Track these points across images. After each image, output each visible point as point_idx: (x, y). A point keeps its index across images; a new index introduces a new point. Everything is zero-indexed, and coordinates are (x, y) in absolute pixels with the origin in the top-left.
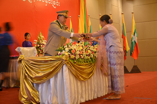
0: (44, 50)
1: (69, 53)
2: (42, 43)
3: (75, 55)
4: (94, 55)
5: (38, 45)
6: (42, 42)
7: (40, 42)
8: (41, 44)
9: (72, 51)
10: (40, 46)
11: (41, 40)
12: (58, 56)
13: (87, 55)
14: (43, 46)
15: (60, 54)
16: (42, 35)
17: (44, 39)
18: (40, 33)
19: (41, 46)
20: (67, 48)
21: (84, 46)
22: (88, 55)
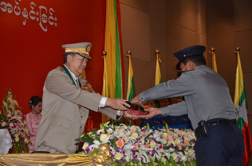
0: (17, 136)
1: (111, 148)
2: (13, 118)
3: (124, 153)
4: (163, 154)
5: (4, 124)
6: (13, 115)
7: (9, 115)
8: (11, 121)
9: (117, 142)
10: (8, 126)
11: (11, 109)
12: (83, 154)
13: (148, 153)
14: (15, 127)
15: (88, 150)
16: (13, 98)
17: (17, 109)
18: (9, 93)
19: (11, 125)
20: (105, 135)
21: (139, 130)
22: (151, 153)
